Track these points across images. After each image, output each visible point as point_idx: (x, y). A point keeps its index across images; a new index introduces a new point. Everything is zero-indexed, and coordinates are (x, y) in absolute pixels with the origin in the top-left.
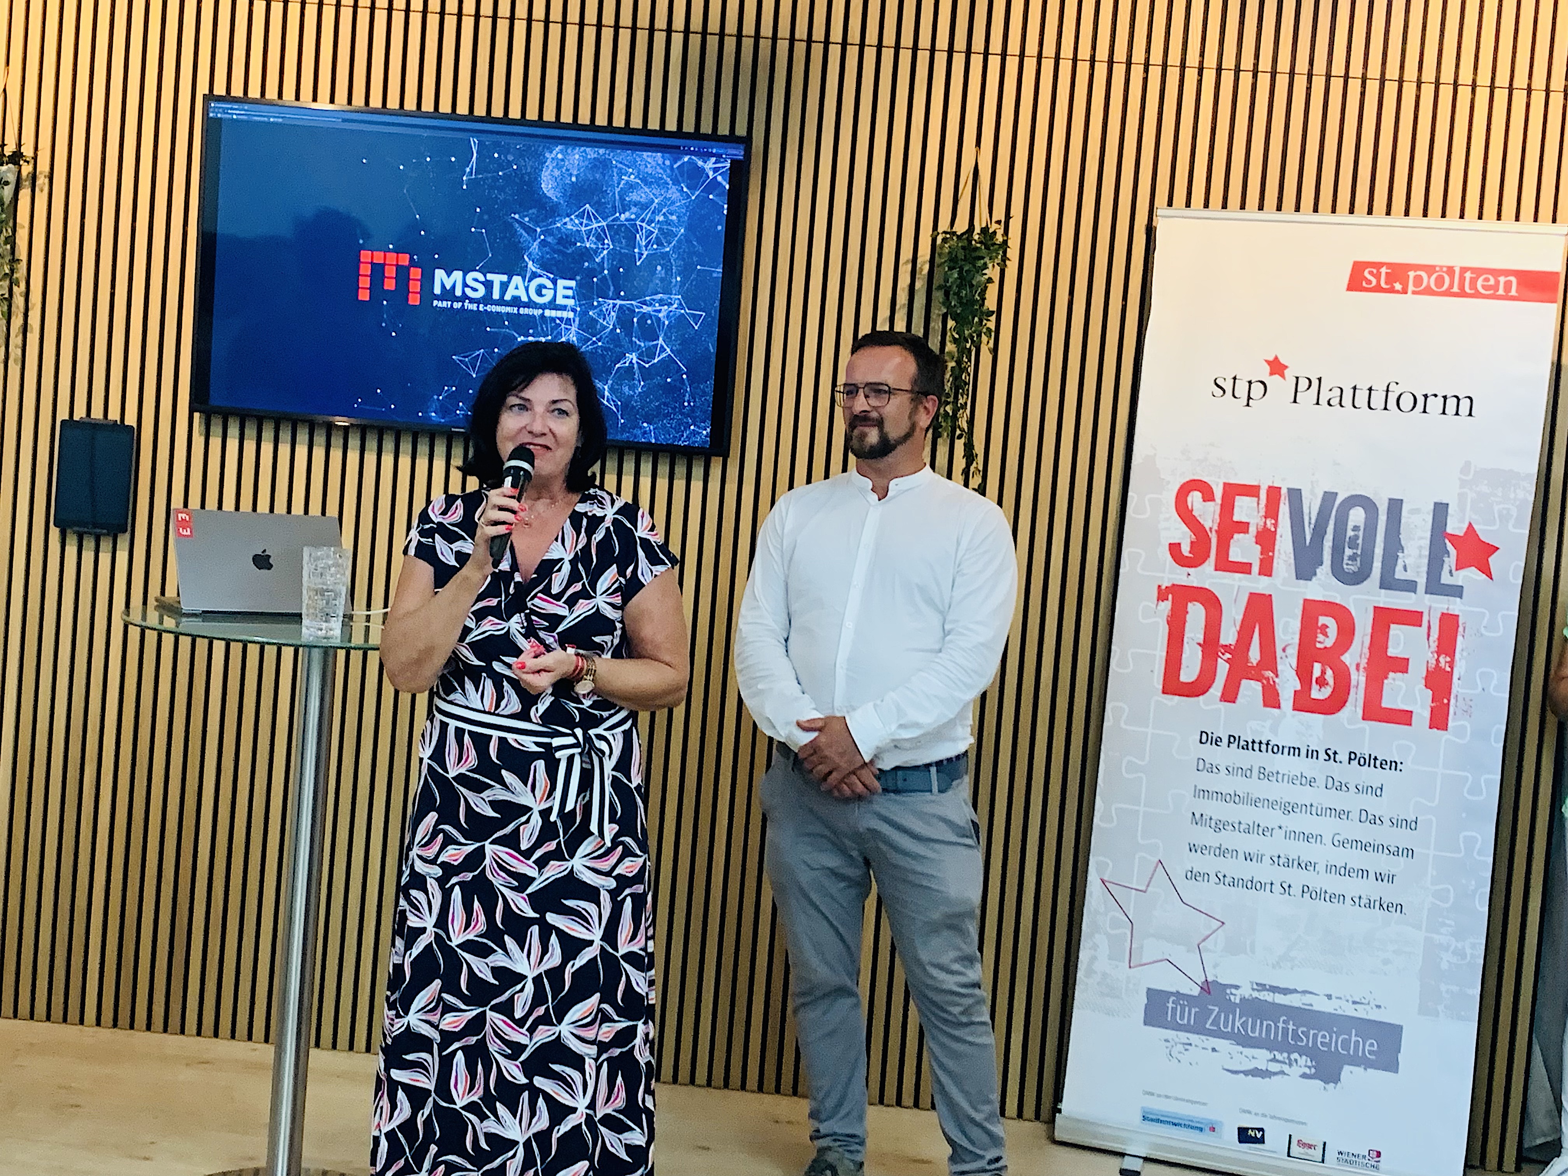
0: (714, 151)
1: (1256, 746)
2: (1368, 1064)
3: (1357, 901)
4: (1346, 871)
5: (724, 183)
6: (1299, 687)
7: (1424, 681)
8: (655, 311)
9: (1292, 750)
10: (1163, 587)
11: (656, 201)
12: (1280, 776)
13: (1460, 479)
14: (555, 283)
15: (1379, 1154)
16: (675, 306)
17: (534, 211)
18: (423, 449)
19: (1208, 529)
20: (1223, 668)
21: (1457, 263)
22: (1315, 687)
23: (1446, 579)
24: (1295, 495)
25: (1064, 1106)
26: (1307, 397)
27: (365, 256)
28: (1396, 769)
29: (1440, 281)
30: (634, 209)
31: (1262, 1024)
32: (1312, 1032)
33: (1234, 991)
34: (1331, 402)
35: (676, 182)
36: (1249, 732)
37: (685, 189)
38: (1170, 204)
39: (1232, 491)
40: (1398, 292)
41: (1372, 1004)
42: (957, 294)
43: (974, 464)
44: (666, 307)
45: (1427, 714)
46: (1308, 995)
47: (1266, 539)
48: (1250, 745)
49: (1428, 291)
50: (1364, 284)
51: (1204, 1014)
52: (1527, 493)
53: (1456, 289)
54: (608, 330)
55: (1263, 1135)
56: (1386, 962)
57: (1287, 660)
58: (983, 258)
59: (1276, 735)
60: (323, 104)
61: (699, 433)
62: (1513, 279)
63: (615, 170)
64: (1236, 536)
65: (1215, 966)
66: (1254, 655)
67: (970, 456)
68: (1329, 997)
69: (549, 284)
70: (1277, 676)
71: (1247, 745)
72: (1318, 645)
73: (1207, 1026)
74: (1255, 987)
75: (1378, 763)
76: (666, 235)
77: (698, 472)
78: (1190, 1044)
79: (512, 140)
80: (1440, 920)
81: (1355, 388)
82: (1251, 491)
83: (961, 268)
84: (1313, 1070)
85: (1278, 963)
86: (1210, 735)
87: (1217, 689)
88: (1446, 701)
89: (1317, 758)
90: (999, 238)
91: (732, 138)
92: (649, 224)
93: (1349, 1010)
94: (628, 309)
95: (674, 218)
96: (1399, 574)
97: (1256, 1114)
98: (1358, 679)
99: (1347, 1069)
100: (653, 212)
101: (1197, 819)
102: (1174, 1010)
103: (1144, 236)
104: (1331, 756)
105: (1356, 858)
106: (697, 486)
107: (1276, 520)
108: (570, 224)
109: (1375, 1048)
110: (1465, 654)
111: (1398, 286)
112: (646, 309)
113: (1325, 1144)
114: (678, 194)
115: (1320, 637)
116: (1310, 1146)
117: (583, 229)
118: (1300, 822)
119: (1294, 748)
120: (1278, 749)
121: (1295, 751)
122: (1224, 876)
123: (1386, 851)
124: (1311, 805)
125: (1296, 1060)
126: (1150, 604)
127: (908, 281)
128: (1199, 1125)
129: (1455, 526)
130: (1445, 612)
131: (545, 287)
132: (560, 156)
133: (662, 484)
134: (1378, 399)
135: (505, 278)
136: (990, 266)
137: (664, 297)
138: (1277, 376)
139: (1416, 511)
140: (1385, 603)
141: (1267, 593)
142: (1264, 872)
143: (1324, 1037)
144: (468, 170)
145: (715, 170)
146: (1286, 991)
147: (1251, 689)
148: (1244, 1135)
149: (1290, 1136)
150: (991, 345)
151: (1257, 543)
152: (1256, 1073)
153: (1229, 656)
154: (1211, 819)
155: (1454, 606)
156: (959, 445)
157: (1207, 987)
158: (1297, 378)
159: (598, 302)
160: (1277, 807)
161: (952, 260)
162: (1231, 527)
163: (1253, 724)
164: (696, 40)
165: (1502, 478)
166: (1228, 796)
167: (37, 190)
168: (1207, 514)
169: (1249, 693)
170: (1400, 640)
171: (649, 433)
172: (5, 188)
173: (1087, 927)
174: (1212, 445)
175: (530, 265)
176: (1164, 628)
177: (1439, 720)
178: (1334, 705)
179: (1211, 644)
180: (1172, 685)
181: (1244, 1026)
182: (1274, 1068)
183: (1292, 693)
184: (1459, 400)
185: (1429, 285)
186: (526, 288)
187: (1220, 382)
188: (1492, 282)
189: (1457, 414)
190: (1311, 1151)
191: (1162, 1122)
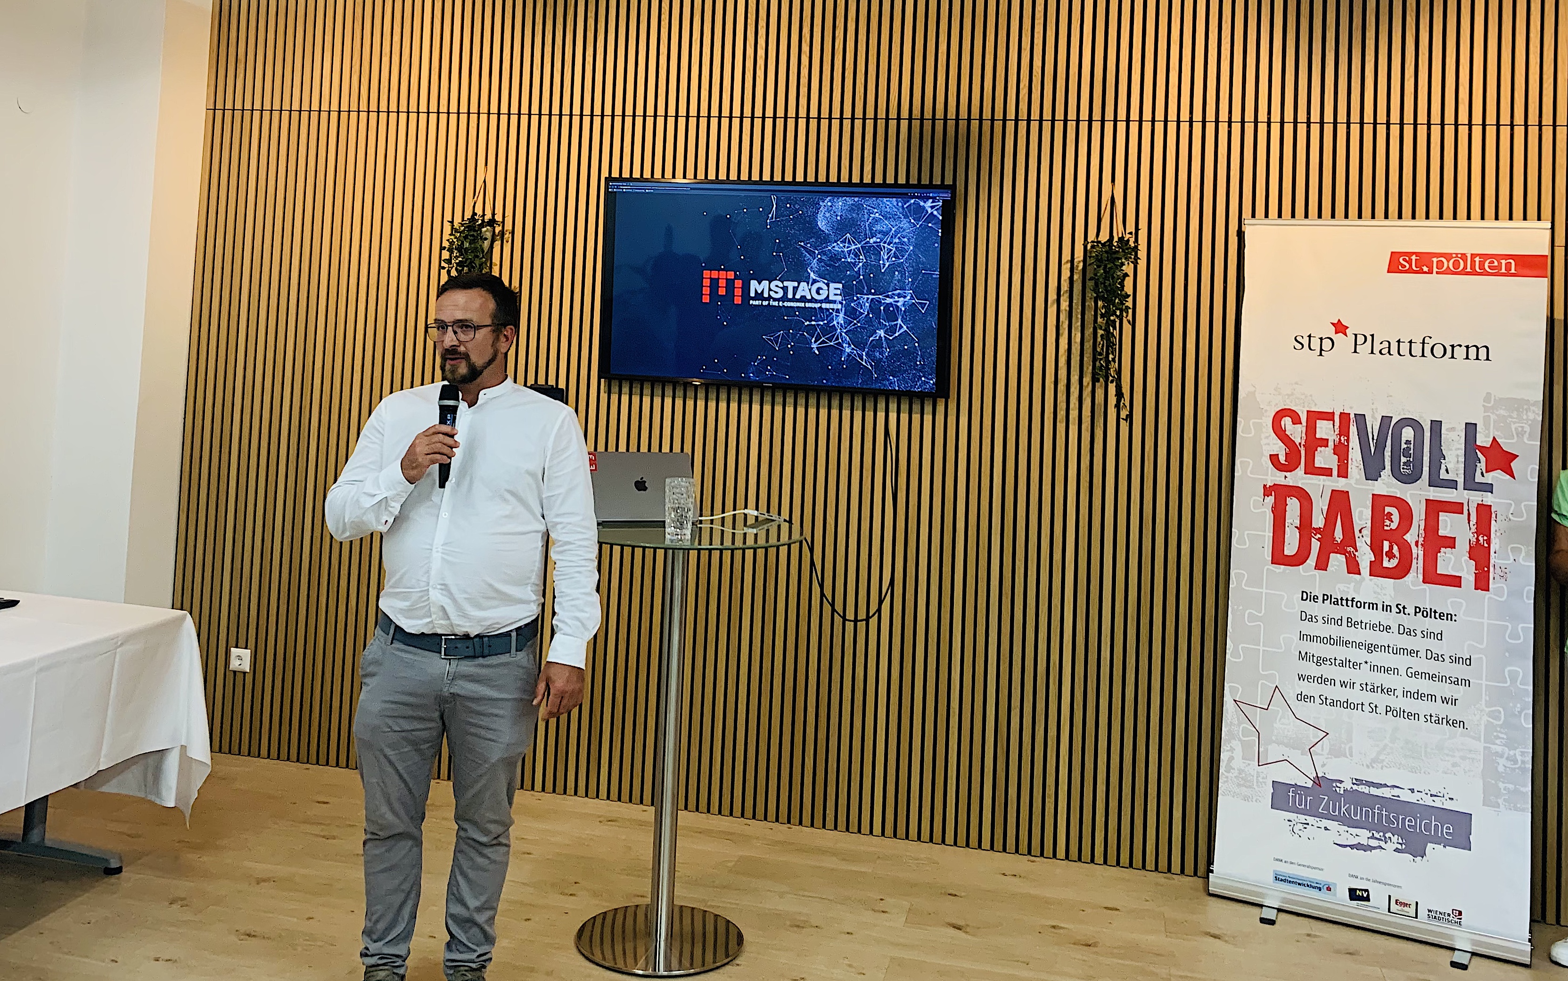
0: (931, 195)
2: (1447, 844)
3: (1428, 718)
4: (1419, 696)
5: (938, 216)
6: (1373, 559)
7: (1468, 555)
8: (895, 302)
9: (1371, 605)
10: (1268, 486)
11: (893, 229)
12: (1363, 625)
13: (1484, 406)
14: (828, 285)
15: (1460, 913)
16: (909, 298)
17: (813, 240)
18: (745, 397)
19: (1297, 444)
20: (1315, 545)
21: (1468, 251)
22: (1385, 559)
23: (1478, 478)
24: (1361, 419)
25: (1215, 867)
26: (1364, 349)
27: (706, 274)
28: (1451, 620)
29: (1456, 264)
30: (879, 236)
31: (1361, 810)
32: (1401, 817)
33: (1338, 785)
34: (1383, 352)
35: (906, 217)
36: (1338, 592)
37: (912, 221)
38: (1253, 216)
39: (1314, 417)
40: (1425, 273)
41: (1447, 797)
42: (1104, 284)
43: (1122, 401)
44: (902, 299)
45: (1472, 578)
46: (1396, 789)
47: (1342, 451)
48: (1340, 601)
49: (1448, 272)
50: (1400, 268)
51: (1318, 801)
52: (1536, 415)
53: (1469, 270)
54: (864, 316)
55: (1368, 895)
56: (1454, 765)
57: (1363, 540)
58: (1121, 259)
59: (1359, 593)
60: (679, 179)
61: (927, 382)
62: (1512, 262)
63: (866, 211)
65: (1323, 765)
66: (1338, 535)
67: (1119, 395)
68: (1412, 790)
69: (825, 287)
70: (1357, 551)
71: (1337, 602)
72: (1386, 528)
73: (1320, 811)
74: (1354, 781)
75: (1437, 615)
76: (900, 250)
77: (928, 408)
78: (1308, 824)
79: (798, 195)
80: (1495, 734)
81: (1399, 341)
82: (1328, 416)
83: (1106, 266)
84: (1404, 846)
85: (1371, 763)
86: (1309, 594)
87: (1312, 561)
88: (1486, 569)
89: (1391, 611)
90: (1132, 245)
91: (943, 186)
92: (889, 244)
93: (1429, 801)
94: (877, 301)
95: (906, 240)
96: (1443, 475)
97: (1361, 879)
98: (1418, 552)
99: (1430, 846)
100: (892, 237)
101: (1304, 656)
102: (1294, 797)
103: (1237, 238)
104: (1401, 610)
105: (1425, 686)
106: (928, 418)
107: (1348, 438)
108: (837, 247)
109: (1451, 831)
110: (1498, 534)
111: (1425, 269)
112: (888, 301)
113: (1417, 903)
114: (908, 224)
115: (1387, 522)
116: (1405, 905)
117: (846, 250)
118: (1379, 658)
119: (1373, 604)
120: (1360, 605)
121: (1373, 606)
122: (1326, 699)
123: (1448, 681)
124: (1388, 646)
125: (1390, 838)
126: (1259, 499)
127: (1069, 274)
128: (1318, 886)
129: (1483, 440)
130: (1480, 503)
131: (822, 289)
132: (829, 204)
133: (904, 417)
134: (1417, 349)
135: (796, 284)
136: (1126, 263)
137: (901, 292)
138: (1341, 334)
139: (1453, 429)
140: (1433, 496)
141: (1345, 490)
142: (1355, 695)
143: (1410, 821)
144: (770, 216)
145: (932, 207)
146: (1378, 786)
147: (1337, 561)
148: (1353, 894)
149: (1390, 897)
150: (1130, 317)
151: (1334, 454)
152: (1358, 847)
153: (1320, 536)
154: (1313, 656)
155: (1488, 499)
156: (1112, 387)
157: (1318, 781)
158: (1356, 335)
159: (857, 297)
160: (1363, 648)
161: (1099, 260)
162: (1314, 443)
163: (1341, 586)
164: (916, 124)
165: (1518, 405)
166: (1325, 639)
167: (505, 241)
168: (1297, 433)
169: (1336, 563)
170: (1448, 524)
171: (894, 383)
172: (485, 242)
173: (1226, 735)
174: (1296, 383)
175: (812, 275)
176: (1269, 517)
177: (1482, 583)
178: (1400, 572)
179: (1305, 527)
180: (1279, 558)
181: (1348, 811)
182: (1373, 843)
183: (1369, 563)
184: (1478, 349)
185: (1448, 267)
186: (810, 290)
187: (1299, 339)
188: (1496, 264)
189: (1477, 359)
190: (1406, 909)
191: (1290, 882)
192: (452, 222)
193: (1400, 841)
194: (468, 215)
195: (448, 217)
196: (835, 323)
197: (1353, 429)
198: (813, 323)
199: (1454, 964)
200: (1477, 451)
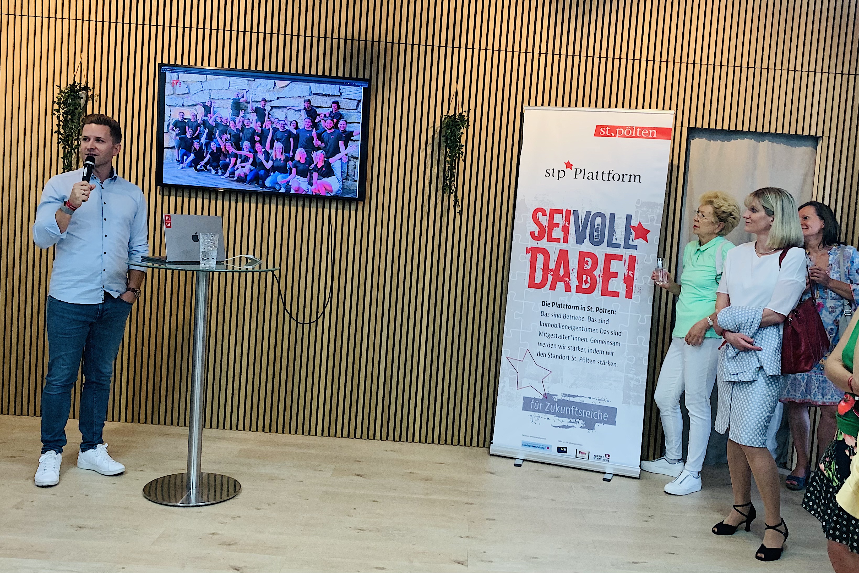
0: (357, 84)
1: (563, 306)
2: (605, 423)
3: (600, 362)
4: (596, 351)
6: (578, 284)
7: (623, 281)
9: (575, 307)
10: (528, 248)
12: (571, 317)
13: (636, 206)
15: (609, 456)
18: (247, 199)
19: (544, 226)
20: (550, 278)
21: (634, 126)
22: (584, 284)
23: (631, 243)
24: (576, 213)
25: (494, 441)
26: (580, 176)
28: (613, 313)
29: (628, 133)
31: (566, 408)
32: (584, 411)
33: (555, 397)
34: (589, 178)
36: (560, 301)
38: (529, 104)
39: (554, 212)
40: (613, 136)
41: (606, 400)
42: (450, 138)
43: (458, 203)
45: (625, 293)
46: (582, 398)
47: (566, 230)
48: (560, 306)
49: (624, 136)
50: (601, 134)
51: (544, 406)
52: (660, 210)
53: (634, 135)
55: (566, 450)
56: (611, 384)
57: (574, 274)
58: (460, 125)
59: (570, 301)
60: (206, 67)
62: (655, 131)
64: (555, 228)
65: (548, 388)
66: (562, 272)
67: (456, 200)
68: (590, 398)
70: (570, 280)
72: (585, 268)
73: (546, 410)
74: (563, 395)
75: (607, 311)
77: (353, 207)
78: (539, 417)
80: (630, 368)
81: (597, 173)
82: (560, 212)
83: (451, 129)
84: (584, 425)
85: (571, 386)
86: (546, 302)
87: (548, 286)
88: (631, 288)
89: (585, 310)
90: (466, 118)
91: (364, 80)
93: (597, 403)
96: (614, 241)
97: (564, 442)
98: (600, 280)
99: (597, 424)
101: (541, 334)
102: (533, 404)
103: (520, 117)
104: (590, 309)
105: (599, 347)
106: (353, 213)
107: (569, 222)
109: (607, 417)
110: (638, 270)
111: (613, 134)
113: (589, 452)
115: (586, 265)
116: (584, 453)
118: (578, 334)
120: (570, 307)
121: (577, 307)
122: (551, 355)
123: (610, 344)
124: (583, 327)
125: (578, 422)
126: (523, 255)
127: (432, 134)
128: (543, 447)
129: (634, 223)
130: (631, 255)
133: (340, 212)
134: (606, 177)
136: (462, 128)
138: (569, 169)
139: (620, 218)
140: (609, 252)
141: (566, 249)
142: (566, 353)
143: (588, 413)
146: (574, 396)
147: (560, 285)
148: (560, 450)
149: (576, 450)
150: (463, 158)
151: (562, 231)
152: (563, 427)
153: (553, 273)
154: (546, 334)
155: (634, 252)
156: (452, 196)
157: (545, 396)
158: (576, 169)
160: (571, 329)
161: (448, 126)
162: (553, 225)
163: (561, 298)
164: (349, 42)
165: (651, 205)
166: (553, 325)
167: (95, 101)
168: (544, 220)
169: (560, 287)
170: (615, 266)
172: (82, 100)
173: (502, 375)
174: (545, 195)
176: (529, 264)
177: (629, 295)
178: (590, 290)
179: (546, 269)
180: (532, 285)
181: (559, 409)
182: (570, 424)
183: (575, 287)
184: (635, 176)
185: (624, 134)
187: (548, 171)
188: (647, 132)
189: (635, 181)
190: (584, 455)
191: (530, 446)
192: (60, 87)
193: (583, 423)
194: (71, 82)
195: (57, 83)
197: (572, 218)
199: (604, 479)
200: (631, 229)
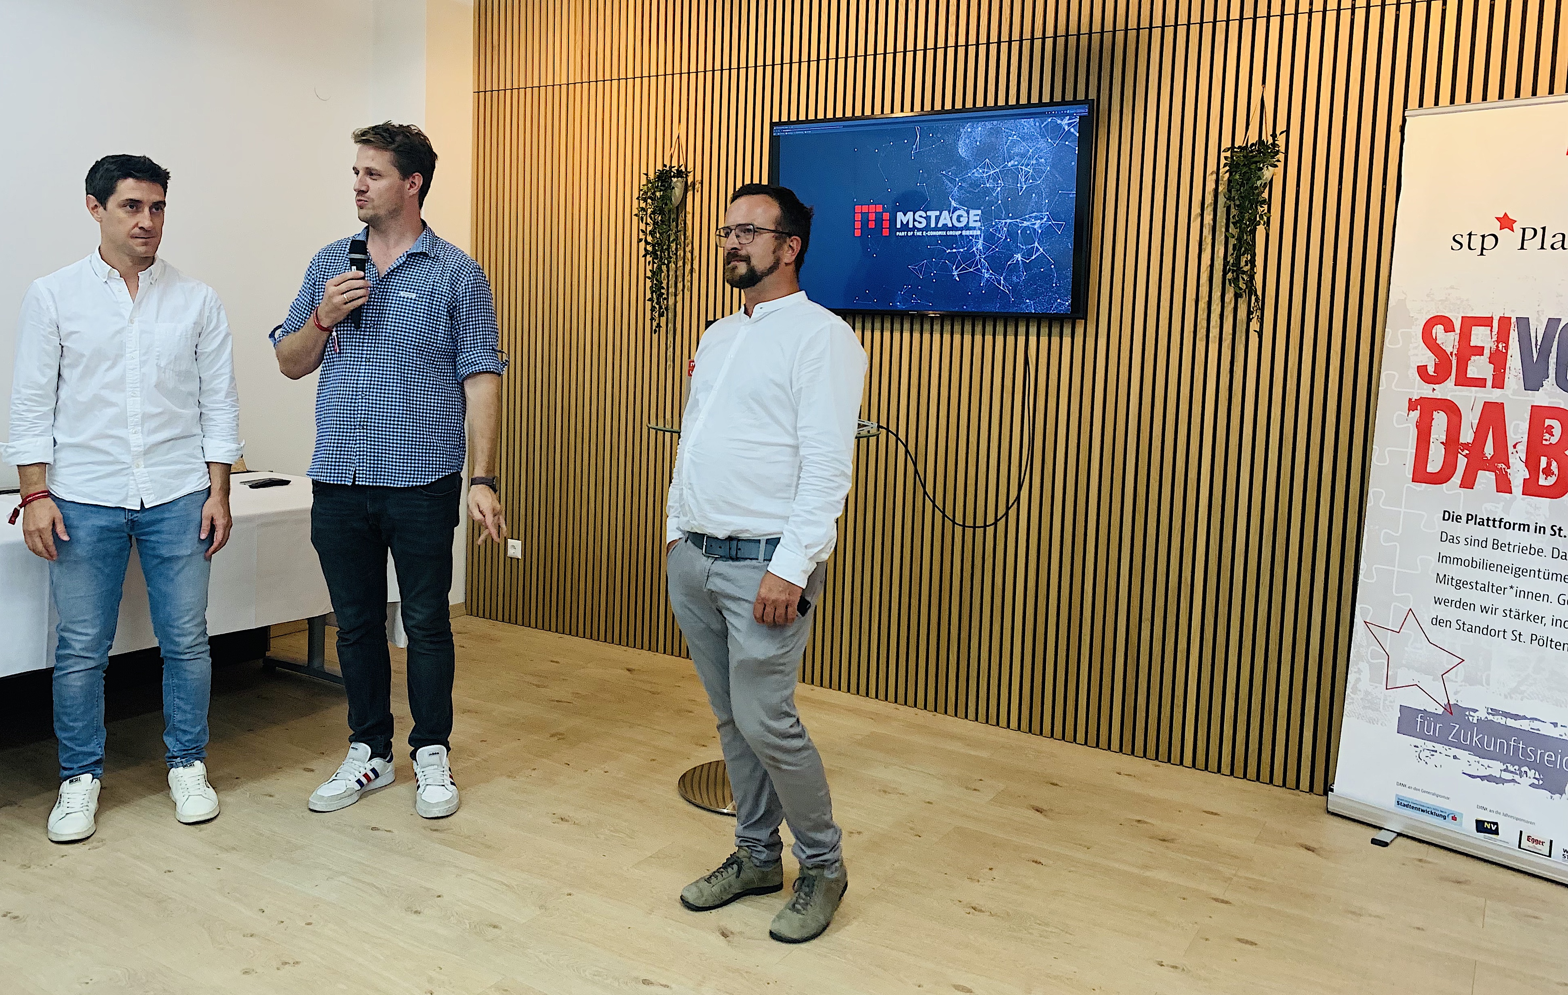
0: (1066, 112)
1: (1491, 523)
5: (1075, 133)
6: (1528, 477)
8: (1032, 224)
9: (1522, 526)
10: (1413, 400)
11: (1031, 151)
12: (1511, 548)
14: (968, 212)
16: (1045, 219)
17: (955, 167)
18: (897, 326)
19: (1449, 354)
20: (1462, 462)
22: (1542, 476)
24: (1523, 323)
25: (1335, 786)
26: (1533, 245)
27: (858, 208)
30: (1017, 158)
31: (1496, 741)
32: (1539, 751)
33: (1472, 713)
34: (1555, 246)
35: (1044, 136)
36: (1484, 512)
37: (1049, 140)
38: (1405, 107)
39: (1470, 323)
44: (1039, 221)
46: (1537, 722)
47: (1499, 360)
48: (1485, 522)
51: (1447, 729)
54: (1002, 240)
55: (1497, 828)
57: (1517, 455)
59: (1508, 514)
60: (829, 115)
61: (1063, 304)
63: (1004, 134)
64: (1473, 358)
65: (1456, 693)
66: (1489, 450)
68: (1554, 724)
69: (965, 214)
70: (1509, 468)
71: (1483, 522)
72: (1544, 442)
73: (1450, 739)
74: (1490, 711)
76: (1038, 172)
78: (1436, 752)
79: (939, 124)
82: (1486, 322)
84: (1541, 782)
85: (1509, 694)
86: (1452, 514)
87: (1457, 479)
89: (1544, 533)
91: (1086, 101)
92: (1026, 166)
94: (1015, 224)
95: (1043, 160)
97: (1491, 812)
100: (1029, 159)
101: (1441, 579)
102: (1422, 724)
104: (1557, 531)
107: (1507, 344)
108: (977, 173)
112: (1026, 224)
113: (1551, 842)
114: (1045, 144)
116: (1538, 842)
117: (985, 175)
118: (1527, 583)
119: (1524, 525)
120: (1510, 526)
121: (1525, 527)
122: (1464, 624)
124: (1539, 571)
125: (1526, 772)
126: (1403, 413)
128: (1443, 814)
131: (962, 216)
132: (969, 130)
133: (1044, 340)
135: (938, 213)
137: (1038, 214)
138: (1506, 230)
141: (1500, 402)
142: (1497, 622)
143: (1550, 756)
144: (914, 147)
145: (1069, 124)
146: (1516, 717)
147: (1486, 479)
148: (1481, 826)
149: (1521, 832)
151: (1490, 362)
152: (1489, 778)
153: (1468, 452)
154: (1452, 579)
157: (1449, 708)
158: (1524, 230)
159: (995, 222)
160: (1509, 571)
162: (1467, 351)
163: (1489, 506)
166: (1467, 562)
167: (695, 191)
168: (1449, 341)
169: (1484, 481)
171: (1030, 306)
172: (674, 191)
173: (1354, 656)
174: (1452, 288)
175: (953, 204)
176: (1413, 433)
178: (1561, 490)
179: (1452, 443)
180: (1421, 475)
181: (1481, 741)
182: (1507, 776)
183: (1522, 481)
186: (951, 218)
187: (1458, 238)
190: (1539, 846)
191: (1413, 808)
192: (647, 174)
193: (1537, 776)
196: (974, 249)
197: (1514, 335)
198: (954, 250)
